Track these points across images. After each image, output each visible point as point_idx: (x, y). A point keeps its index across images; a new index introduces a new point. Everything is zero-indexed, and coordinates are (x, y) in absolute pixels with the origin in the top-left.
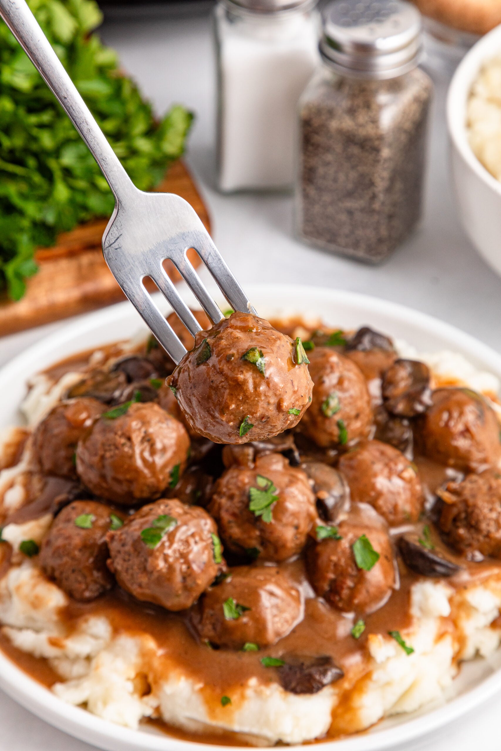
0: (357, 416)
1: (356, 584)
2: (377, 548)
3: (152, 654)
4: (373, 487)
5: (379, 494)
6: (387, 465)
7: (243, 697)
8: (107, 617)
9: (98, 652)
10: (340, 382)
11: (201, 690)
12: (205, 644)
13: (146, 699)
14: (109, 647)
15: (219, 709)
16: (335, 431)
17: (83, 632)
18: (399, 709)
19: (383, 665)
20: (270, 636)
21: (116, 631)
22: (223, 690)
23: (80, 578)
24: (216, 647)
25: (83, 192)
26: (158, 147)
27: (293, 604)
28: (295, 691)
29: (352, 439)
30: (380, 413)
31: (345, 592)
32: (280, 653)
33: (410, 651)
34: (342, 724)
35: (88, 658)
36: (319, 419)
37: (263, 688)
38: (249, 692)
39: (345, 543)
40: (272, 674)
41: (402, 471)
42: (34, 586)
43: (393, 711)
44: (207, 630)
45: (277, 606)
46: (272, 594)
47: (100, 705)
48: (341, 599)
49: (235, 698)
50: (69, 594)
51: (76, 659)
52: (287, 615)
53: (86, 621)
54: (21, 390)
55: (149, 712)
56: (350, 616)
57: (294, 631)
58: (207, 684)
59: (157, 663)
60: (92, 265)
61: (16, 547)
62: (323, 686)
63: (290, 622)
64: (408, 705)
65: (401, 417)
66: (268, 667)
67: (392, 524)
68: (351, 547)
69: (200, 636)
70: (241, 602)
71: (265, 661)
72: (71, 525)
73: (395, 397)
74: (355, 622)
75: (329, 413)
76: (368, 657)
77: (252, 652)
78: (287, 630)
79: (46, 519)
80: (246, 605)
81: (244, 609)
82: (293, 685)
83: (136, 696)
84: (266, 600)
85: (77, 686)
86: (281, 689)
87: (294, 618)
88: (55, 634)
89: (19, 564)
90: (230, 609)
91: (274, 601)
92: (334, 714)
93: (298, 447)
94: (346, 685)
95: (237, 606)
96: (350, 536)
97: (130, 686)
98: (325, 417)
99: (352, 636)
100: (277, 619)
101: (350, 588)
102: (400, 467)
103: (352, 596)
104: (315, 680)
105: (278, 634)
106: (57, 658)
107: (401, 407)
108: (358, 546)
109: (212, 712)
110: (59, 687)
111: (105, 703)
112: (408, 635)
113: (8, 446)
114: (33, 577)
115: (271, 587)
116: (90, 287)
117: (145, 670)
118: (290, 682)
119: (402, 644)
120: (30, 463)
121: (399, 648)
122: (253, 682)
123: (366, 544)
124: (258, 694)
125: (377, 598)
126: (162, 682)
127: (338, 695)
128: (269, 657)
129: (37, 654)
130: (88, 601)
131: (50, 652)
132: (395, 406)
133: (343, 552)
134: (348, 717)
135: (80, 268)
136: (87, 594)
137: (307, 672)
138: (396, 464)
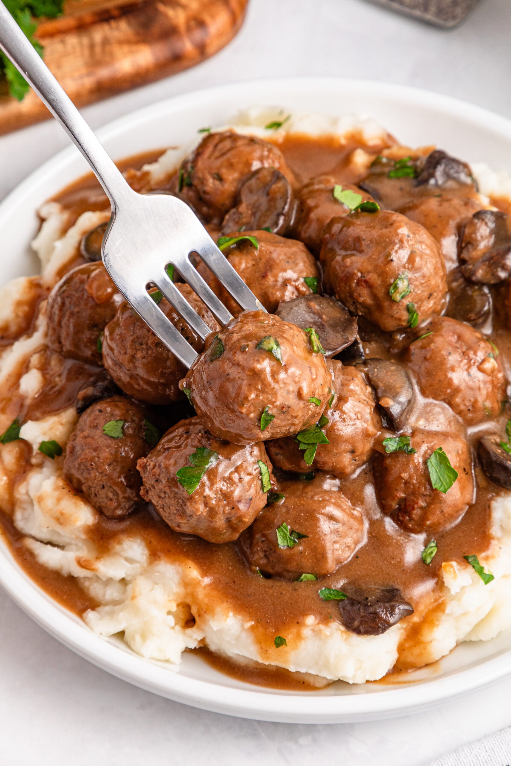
0: (430, 296)
1: (429, 505)
2: (454, 461)
3: (196, 584)
4: (450, 382)
5: (457, 391)
6: (464, 354)
7: (299, 637)
8: (144, 539)
9: (134, 578)
10: (411, 259)
11: (252, 628)
12: (254, 572)
13: (189, 631)
14: (145, 573)
15: (272, 650)
16: (405, 316)
17: (117, 554)
18: (473, 639)
19: (457, 597)
20: (331, 565)
21: (154, 556)
22: (277, 630)
23: (111, 495)
24: (267, 576)
27: (356, 525)
28: (358, 631)
29: (423, 321)
30: (455, 280)
31: (416, 513)
32: (341, 583)
33: (488, 579)
34: (410, 658)
35: (123, 581)
36: (386, 304)
37: (322, 627)
38: (306, 632)
39: (418, 458)
40: (332, 609)
41: (483, 361)
42: (59, 500)
43: (467, 639)
44: (259, 557)
45: (336, 532)
46: (331, 518)
47: (138, 639)
48: (411, 519)
49: (289, 637)
50: (99, 510)
51: (109, 581)
52: (349, 541)
53: (120, 543)
54: (32, 223)
55: (193, 645)
56: (422, 537)
57: (356, 557)
58: (258, 621)
59: (201, 594)
60: (106, 42)
61: (36, 447)
62: (390, 625)
63: (353, 546)
64: (485, 635)
65: (481, 284)
66: (327, 600)
67: (470, 423)
68: (425, 463)
69: (250, 563)
70: (297, 528)
71: (323, 592)
72: (98, 432)
73: (474, 261)
74: (426, 544)
75: (398, 297)
76: (440, 585)
77: (308, 581)
78: (348, 556)
79: (69, 414)
80: (303, 531)
81: (301, 536)
82: (356, 623)
83: (178, 628)
84: (325, 526)
85: (112, 614)
86: (342, 628)
87: (356, 543)
88: (84, 553)
89: (40, 466)
90: (284, 537)
91: (333, 525)
92: (401, 649)
93: (363, 339)
94: (416, 619)
95: (292, 532)
96: (424, 448)
97: (171, 620)
98: (393, 302)
99: (423, 561)
100: (337, 546)
101: (421, 508)
102: (480, 355)
103: (424, 518)
104: (381, 618)
105: (338, 561)
106: (86, 578)
107: (480, 274)
108: (433, 461)
109: (264, 652)
110: (90, 615)
111: (144, 637)
112: (487, 558)
113: (19, 304)
114: (56, 488)
115: (330, 509)
116: (104, 73)
117: (189, 601)
118: (353, 619)
119: (480, 571)
120: (46, 335)
121: (476, 575)
122: (310, 620)
123: (443, 459)
124: (317, 633)
125: (452, 517)
126: (207, 617)
127: (405, 629)
128: (329, 588)
129: (65, 573)
130: (121, 519)
131: (79, 572)
132: (474, 273)
133: (416, 467)
134: (416, 651)
135: (92, 46)
136: (119, 512)
137: (371, 610)
138: (475, 353)
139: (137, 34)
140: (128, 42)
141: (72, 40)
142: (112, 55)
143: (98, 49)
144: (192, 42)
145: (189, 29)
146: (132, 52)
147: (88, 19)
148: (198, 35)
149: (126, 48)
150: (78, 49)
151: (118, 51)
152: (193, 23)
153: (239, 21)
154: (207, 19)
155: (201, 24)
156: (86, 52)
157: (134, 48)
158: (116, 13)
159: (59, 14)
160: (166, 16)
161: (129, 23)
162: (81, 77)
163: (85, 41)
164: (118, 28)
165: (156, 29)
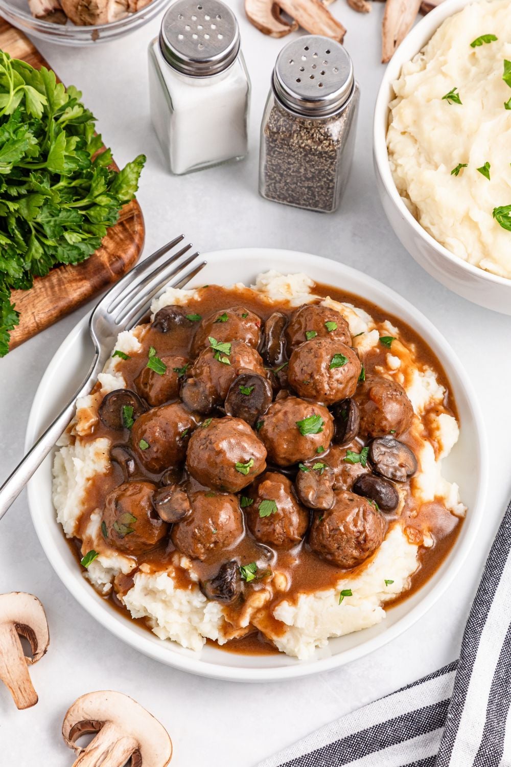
140: (75, 280)
154: (122, 254)
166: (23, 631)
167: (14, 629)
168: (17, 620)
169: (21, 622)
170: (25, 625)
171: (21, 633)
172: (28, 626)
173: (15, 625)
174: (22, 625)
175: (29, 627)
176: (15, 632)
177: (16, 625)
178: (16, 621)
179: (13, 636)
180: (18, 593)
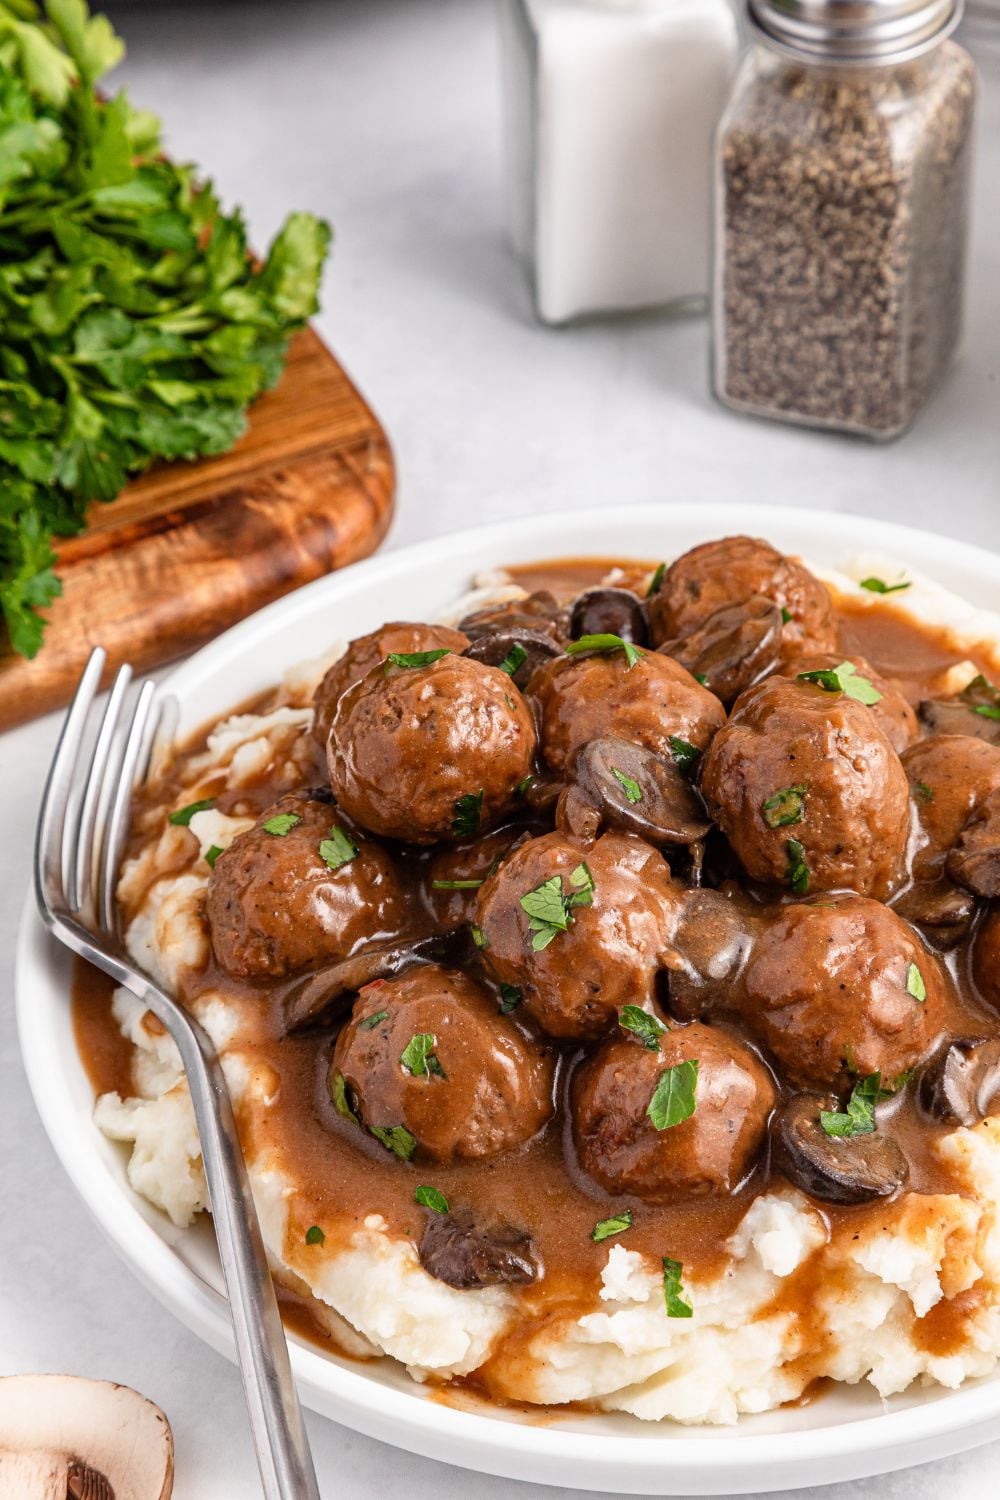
15: (300, 1247)
25: (132, 414)
26: (269, 308)
33: (680, 1311)
38: (359, 1237)
40: (415, 1220)
49: (331, 1235)
51: (167, 1066)
52: (498, 1133)
60: (163, 563)
63: (497, 1146)
70: (443, 1055)
80: (447, 1066)
95: (431, 1056)
100: (475, 1126)
106: (145, 1051)
109: (289, 1246)
110: (107, 1098)
116: (167, 611)
119: (673, 1290)
124: (372, 1245)
129: (125, 1029)
131: (138, 1034)
135: (141, 572)
139: (216, 546)
140: (203, 559)
141: (107, 566)
142: (176, 580)
143: (152, 575)
144: (309, 551)
145: (302, 531)
146: (211, 574)
147: (130, 533)
148: (320, 540)
149: (199, 569)
150: (117, 576)
151: (187, 575)
152: (307, 522)
153: (384, 516)
154: (333, 514)
155: (323, 522)
156: (133, 581)
157: (214, 567)
158: (173, 519)
159: (80, 531)
160: (262, 515)
161: (198, 530)
162: (128, 619)
163: (129, 564)
164: (182, 541)
165: (247, 536)
166: (85, 1487)
167: (63, 1473)
168: (81, 1453)
169: (90, 1463)
170: (98, 1473)
171: (76, 1491)
172: (104, 1479)
173: (71, 1464)
174: (91, 1470)
175: (107, 1484)
176: (61, 1484)
177: (75, 1467)
178: (77, 1454)
179: (51, 1492)
180: (118, 1386)
